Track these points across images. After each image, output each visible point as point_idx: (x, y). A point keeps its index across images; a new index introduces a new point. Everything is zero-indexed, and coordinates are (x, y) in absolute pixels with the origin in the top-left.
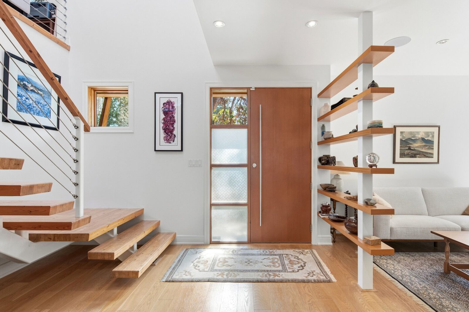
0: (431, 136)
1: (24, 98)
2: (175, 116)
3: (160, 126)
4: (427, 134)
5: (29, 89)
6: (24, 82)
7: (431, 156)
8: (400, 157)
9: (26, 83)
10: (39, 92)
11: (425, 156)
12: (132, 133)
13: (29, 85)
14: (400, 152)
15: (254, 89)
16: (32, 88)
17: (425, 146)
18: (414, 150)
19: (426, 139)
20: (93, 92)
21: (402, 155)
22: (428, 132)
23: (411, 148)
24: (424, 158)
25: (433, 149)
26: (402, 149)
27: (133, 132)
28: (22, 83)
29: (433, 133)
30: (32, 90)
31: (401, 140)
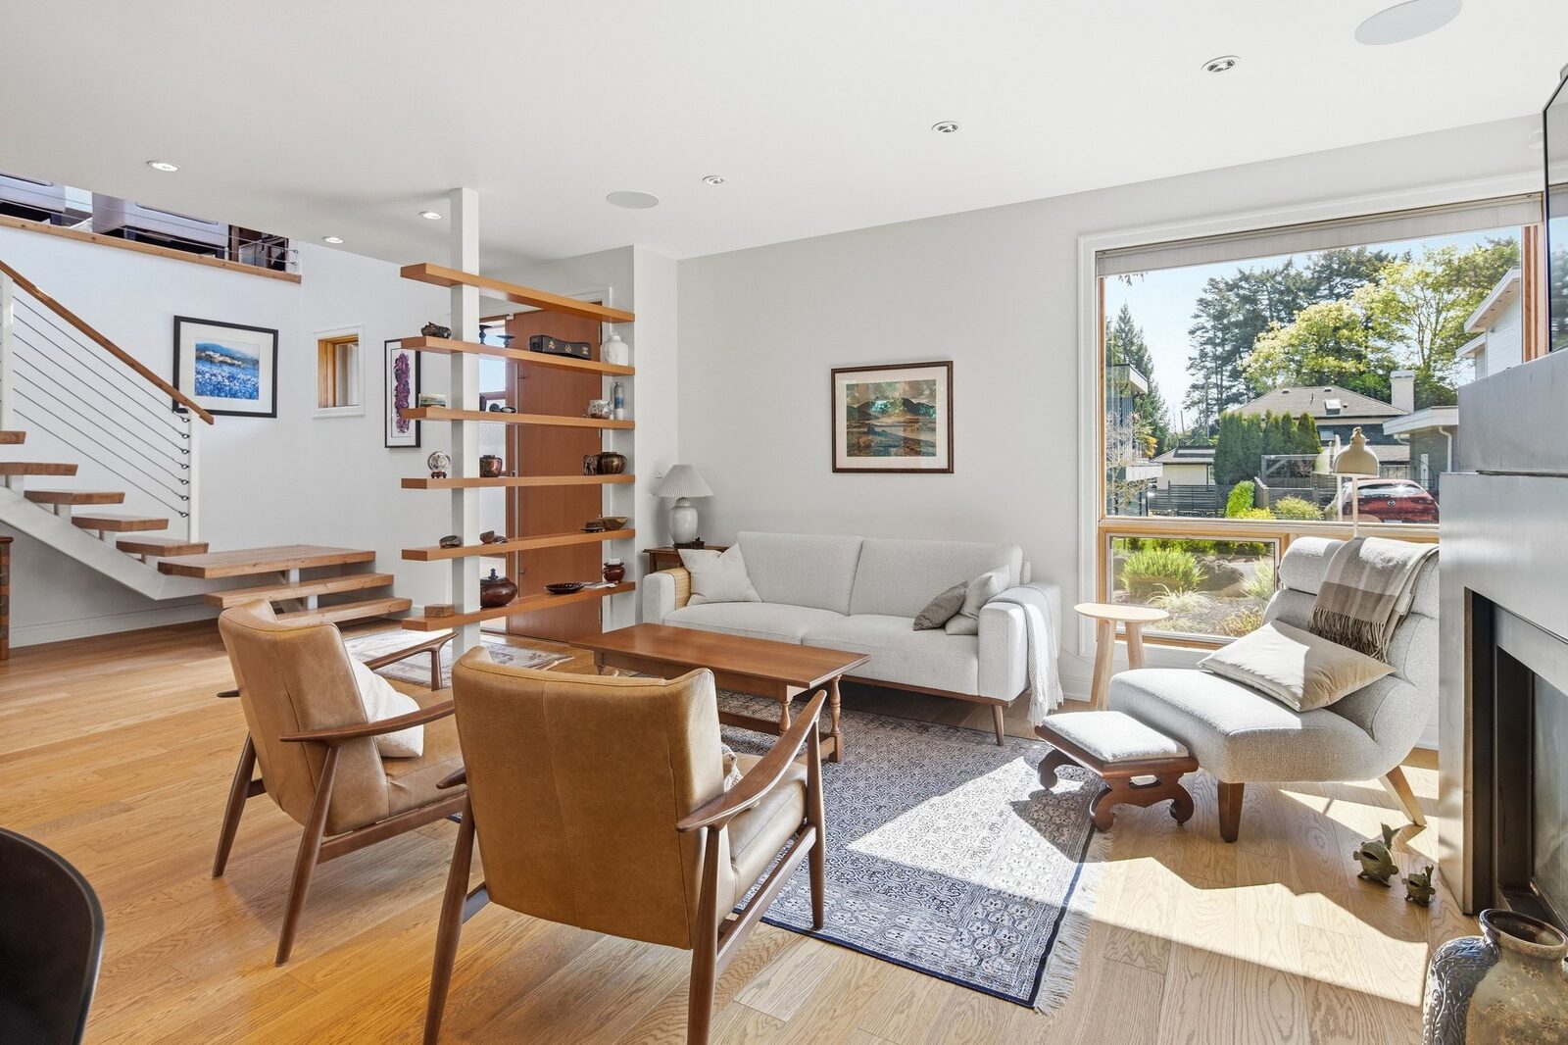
0: (927, 392)
1: (207, 376)
2: (410, 381)
3: (392, 400)
4: (915, 386)
5: (216, 361)
6: (207, 353)
7: (931, 449)
8: (848, 455)
9: (211, 353)
10: (236, 362)
11: (912, 449)
12: (363, 416)
13: (217, 356)
14: (848, 440)
15: (512, 318)
16: (221, 359)
17: (911, 422)
18: (883, 434)
19: (914, 401)
20: (330, 347)
21: (854, 450)
22: (917, 383)
23: (877, 429)
24: (910, 455)
25: (934, 430)
26: (852, 433)
27: (362, 413)
28: (203, 355)
29: (932, 384)
30: (222, 362)
31: (850, 409)
